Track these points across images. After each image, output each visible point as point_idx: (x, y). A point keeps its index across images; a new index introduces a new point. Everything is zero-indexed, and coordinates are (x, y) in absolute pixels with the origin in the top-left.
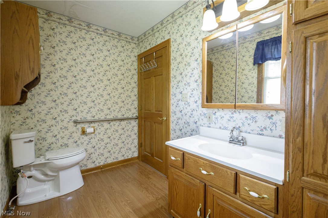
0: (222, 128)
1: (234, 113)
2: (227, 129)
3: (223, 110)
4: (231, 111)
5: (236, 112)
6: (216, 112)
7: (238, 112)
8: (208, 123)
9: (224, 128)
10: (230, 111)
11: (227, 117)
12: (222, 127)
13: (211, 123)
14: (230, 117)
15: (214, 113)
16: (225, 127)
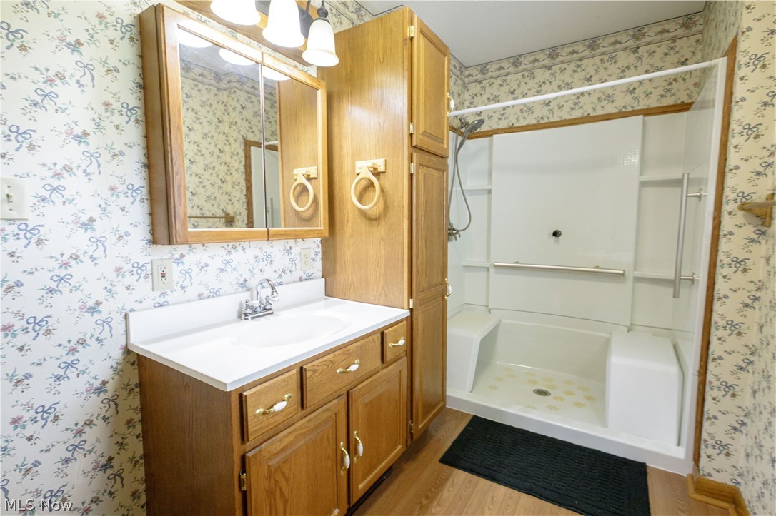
0: (205, 295)
1: (233, 251)
2: (218, 293)
3: (204, 248)
4: (226, 247)
5: (237, 248)
6: (182, 256)
7: (240, 247)
8: (157, 293)
9: (212, 295)
10: (223, 247)
11: (216, 263)
12: (206, 293)
13: (169, 292)
14: (224, 262)
15: (177, 259)
16: (212, 291)
